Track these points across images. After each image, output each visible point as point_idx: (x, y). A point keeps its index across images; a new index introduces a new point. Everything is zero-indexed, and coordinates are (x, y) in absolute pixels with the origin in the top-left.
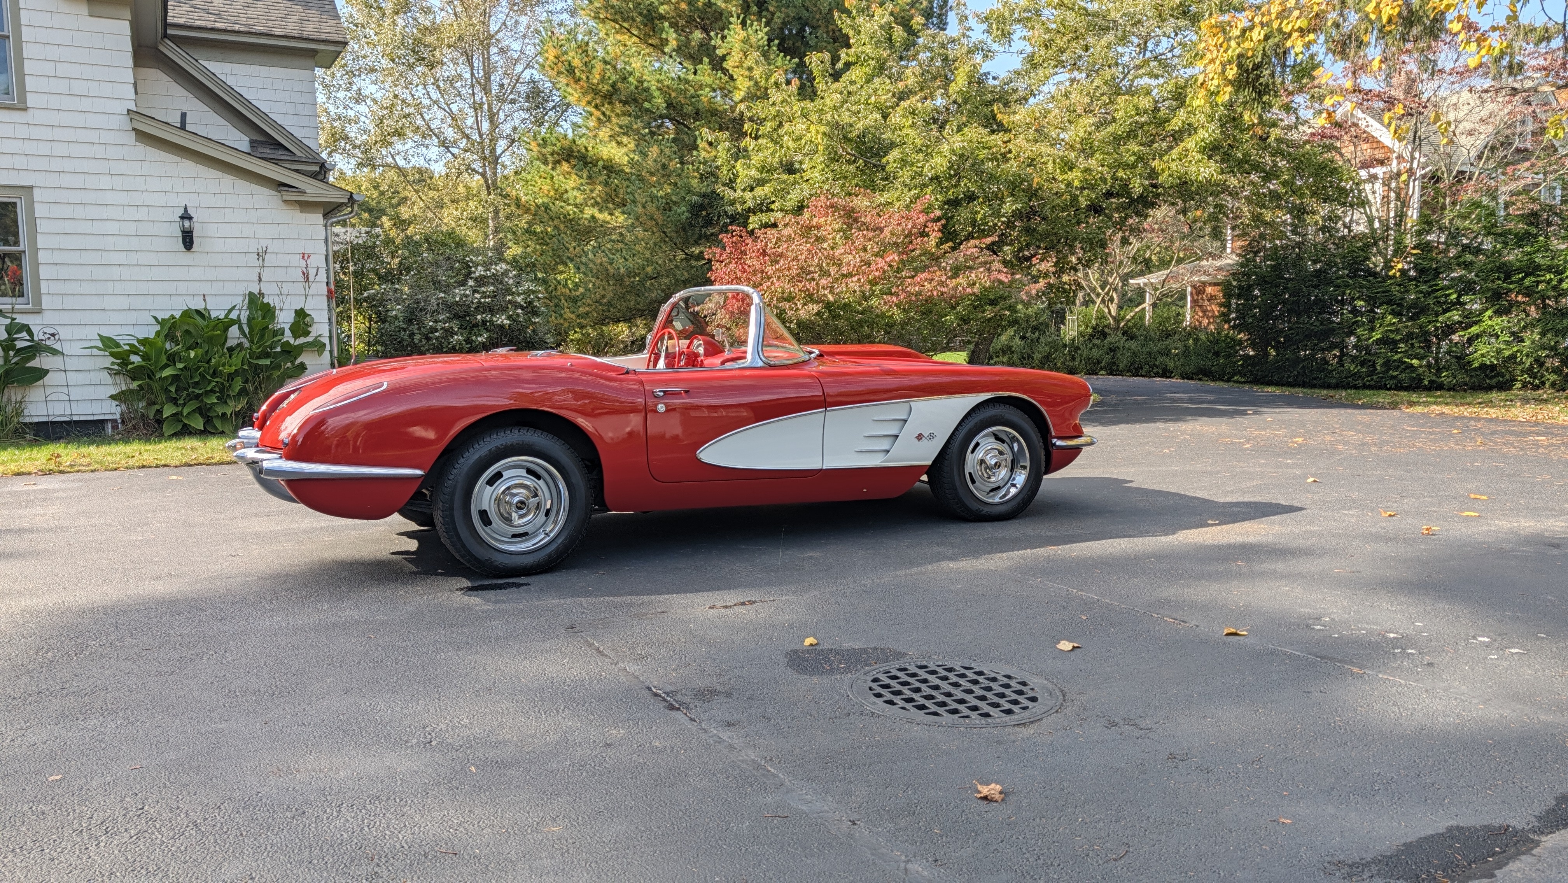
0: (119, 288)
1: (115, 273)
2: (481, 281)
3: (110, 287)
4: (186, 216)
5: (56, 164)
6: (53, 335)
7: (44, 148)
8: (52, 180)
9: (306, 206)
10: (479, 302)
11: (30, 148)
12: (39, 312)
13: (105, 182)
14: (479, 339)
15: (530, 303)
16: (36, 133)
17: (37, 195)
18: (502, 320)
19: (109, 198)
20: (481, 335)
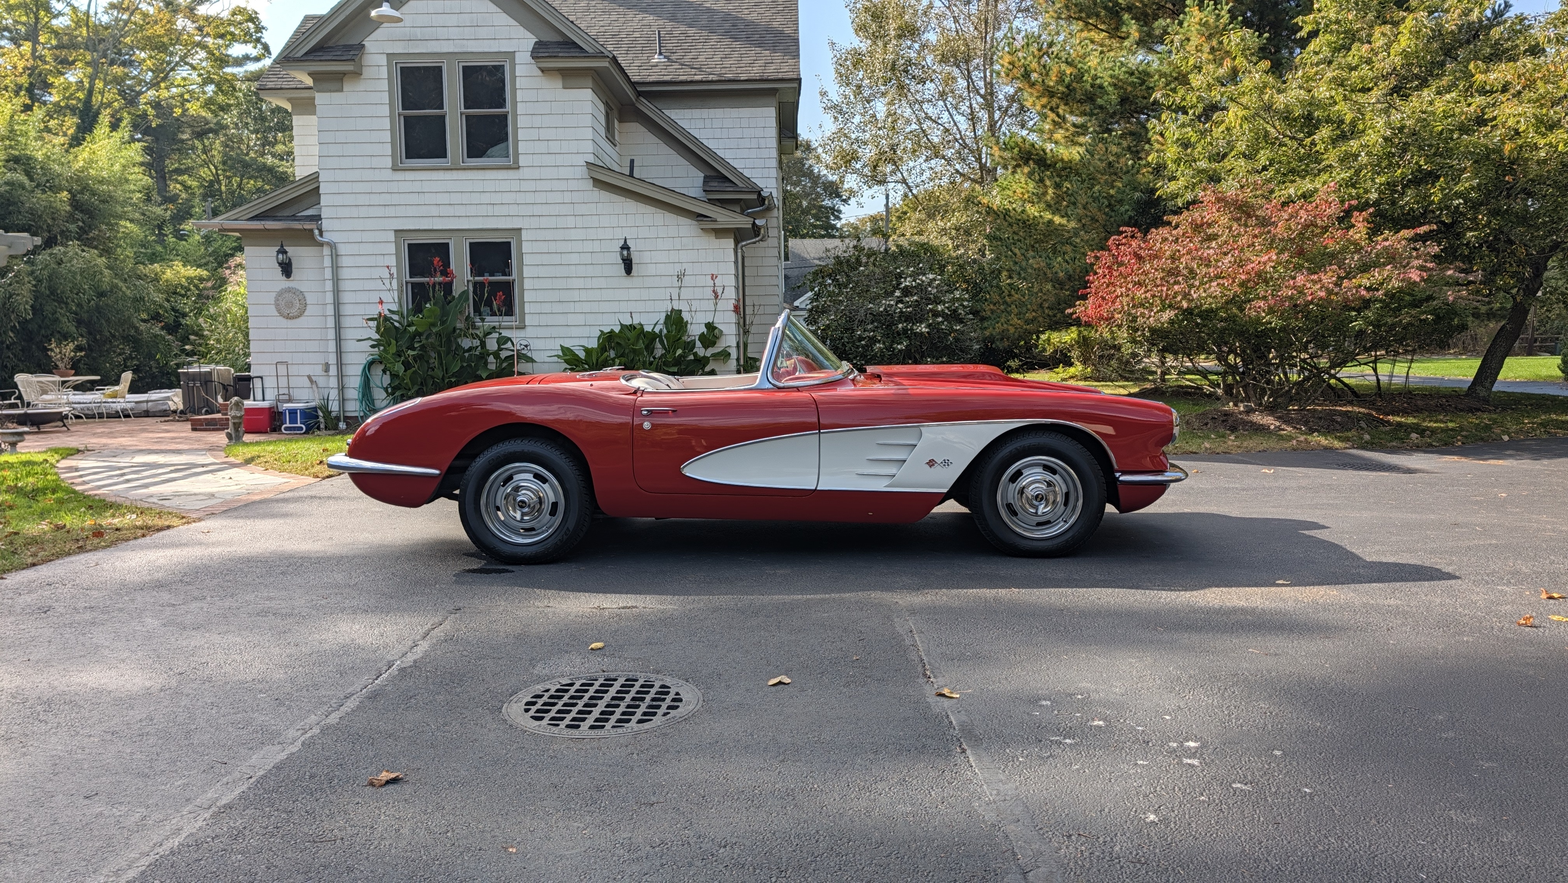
0: (578, 307)
1: (575, 296)
2: (907, 292)
3: (571, 307)
4: (625, 247)
5: (537, 210)
6: (526, 346)
7: (530, 198)
8: (534, 223)
9: (720, 233)
10: (901, 312)
11: (520, 198)
12: (523, 327)
13: (570, 222)
14: (899, 347)
15: (955, 311)
16: (526, 186)
17: (525, 235)
18: (923, 328)
19: (574, 234)
20: (901, 343)
